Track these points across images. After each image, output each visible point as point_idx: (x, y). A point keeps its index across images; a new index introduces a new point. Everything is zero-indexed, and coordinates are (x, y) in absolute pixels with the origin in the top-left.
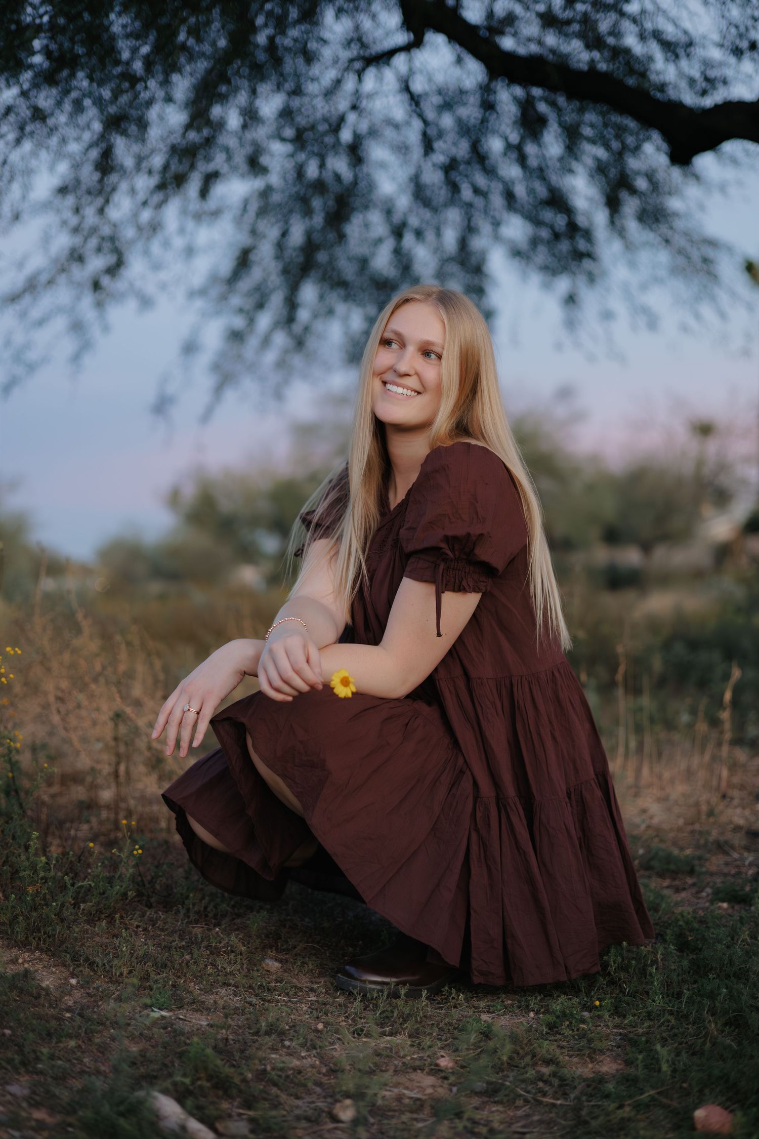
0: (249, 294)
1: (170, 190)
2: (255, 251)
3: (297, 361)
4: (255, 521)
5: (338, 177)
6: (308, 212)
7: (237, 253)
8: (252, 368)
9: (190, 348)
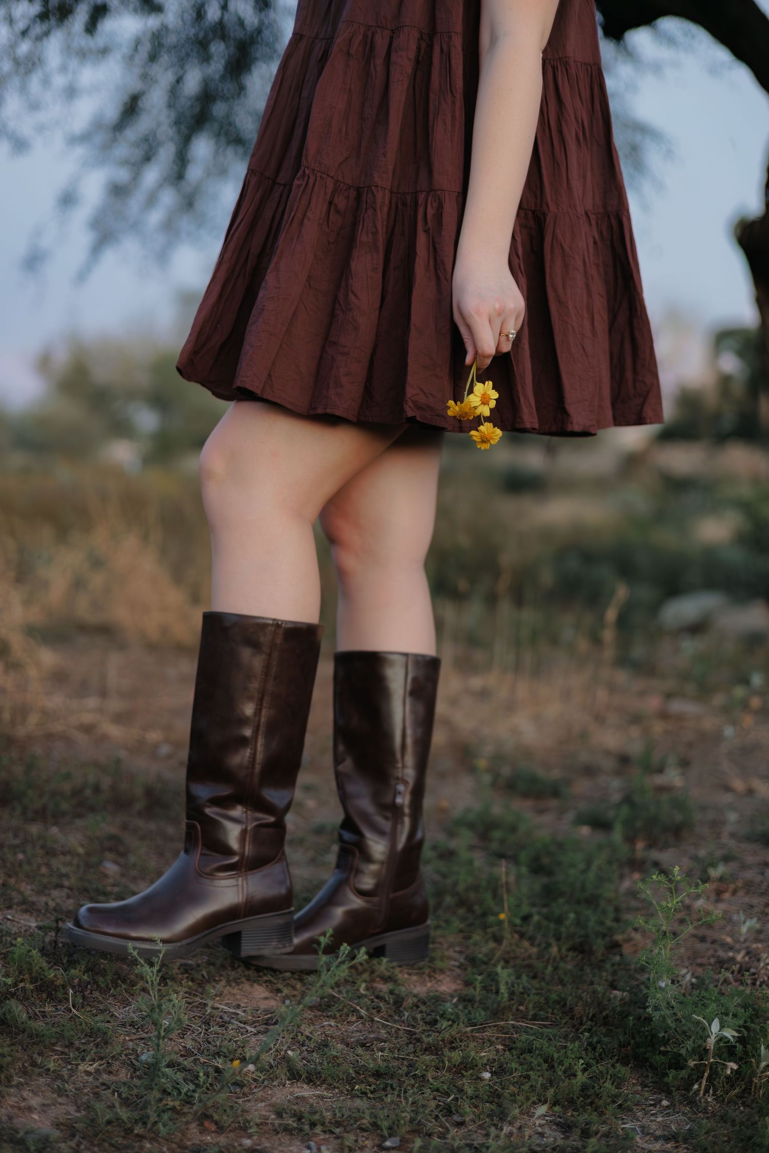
0: (136, 145)
1: (53, 21)
2: (144, 98)
3: (185, 222)
4: (131, 395)
5: (241, 22)
6: (206, 58)
7: (126, 98)
8: (135, 227)
9: (68, 200)
